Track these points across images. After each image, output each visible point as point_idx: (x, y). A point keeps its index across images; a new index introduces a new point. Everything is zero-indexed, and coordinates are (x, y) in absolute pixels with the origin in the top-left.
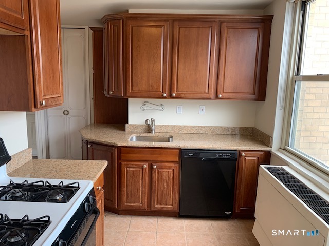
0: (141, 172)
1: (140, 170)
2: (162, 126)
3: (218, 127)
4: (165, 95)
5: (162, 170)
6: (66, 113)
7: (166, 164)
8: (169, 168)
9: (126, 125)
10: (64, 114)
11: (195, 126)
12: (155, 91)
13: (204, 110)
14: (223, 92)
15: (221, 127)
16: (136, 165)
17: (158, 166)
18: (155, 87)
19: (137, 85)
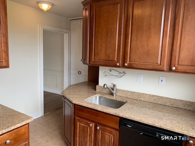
0: (89, 129)
1: (88, 128)
2: (123, 91)
3: (179, 100)
4: (118, 64)
5: (105, 133)
6: (80, 73)
7: (108, 129)
8: (111, 133)
9: (97, 86)
10: (78, 73)
11: (153, 96)
12: (111, 61)
13: (164, 81)
14: (178, 64)
15: (182, 101)
16: (85, 122)
17: (102, 128)
18: (111, 57)
19: (98, 55)
